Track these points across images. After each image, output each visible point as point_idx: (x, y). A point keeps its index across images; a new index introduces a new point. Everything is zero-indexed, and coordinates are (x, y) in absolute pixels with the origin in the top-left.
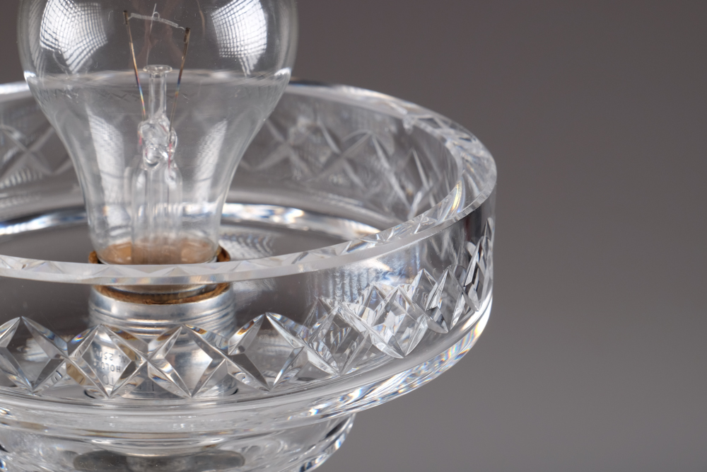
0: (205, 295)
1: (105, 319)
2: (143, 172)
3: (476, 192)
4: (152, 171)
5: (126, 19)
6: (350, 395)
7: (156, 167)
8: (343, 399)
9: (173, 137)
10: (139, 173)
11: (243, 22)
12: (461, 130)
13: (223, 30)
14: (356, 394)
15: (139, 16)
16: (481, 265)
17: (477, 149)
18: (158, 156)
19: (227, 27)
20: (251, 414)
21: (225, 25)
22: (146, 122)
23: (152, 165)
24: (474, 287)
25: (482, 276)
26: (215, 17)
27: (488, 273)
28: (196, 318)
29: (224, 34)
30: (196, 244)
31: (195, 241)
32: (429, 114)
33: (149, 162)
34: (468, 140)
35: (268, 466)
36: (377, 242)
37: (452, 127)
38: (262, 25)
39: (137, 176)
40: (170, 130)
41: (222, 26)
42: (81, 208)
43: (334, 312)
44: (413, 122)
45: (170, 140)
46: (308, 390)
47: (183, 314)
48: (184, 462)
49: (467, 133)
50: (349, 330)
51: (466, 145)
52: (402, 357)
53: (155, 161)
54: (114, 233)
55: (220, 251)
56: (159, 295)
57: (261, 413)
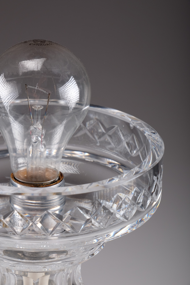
0: (53, 184)
1: (16, 199)
2: (31, 145)
3: (157, 157)
4: (35, 145)
5: (26, 87)
6: (110, 234)
7: (36, 143)
8: (107, 236)
9: (43, 132)
10: (30, 145)
11: (70, 91)
12: (152, 129)
13: (63, 94)
14: (112, 234)
15: (31, 87)
16: (158, 183)
17: (157, 137)
18: (37, 139)
19: (64, 93)
20: (71, 242)
21: (63, 93)
22: (33, 126)
23: (35, 142)
24: (154, 193)
25: (158, 187)
26: (60, 90)
27: (160, 186)
28: (50, 200)
29: (63, 96)
30: (51, 171)
31: (51, 169)
32: (140, 121)
33: (34, 141)
34: (154, 133)
35: (77, 256)
36: (118, 179)
37: (148, 127)
38: (77, 92)
39: (30, 146)
40: (42, 130)
41: (62, 93)
42: (7, 151)
43: (103, 205)
44: (134, 124)
45: (42, 134)
46: (92, 232)
47: (46, 199)
48: (45, 253)
49: (154, 130)
50: (108, 210)
51: (153, 135)
52: (127, 221)
53: (36, 141)
54: (20, 166)
55: (60, 174)
56: (36, 184)
57: (75, 242)
